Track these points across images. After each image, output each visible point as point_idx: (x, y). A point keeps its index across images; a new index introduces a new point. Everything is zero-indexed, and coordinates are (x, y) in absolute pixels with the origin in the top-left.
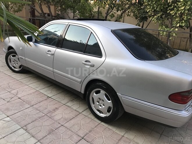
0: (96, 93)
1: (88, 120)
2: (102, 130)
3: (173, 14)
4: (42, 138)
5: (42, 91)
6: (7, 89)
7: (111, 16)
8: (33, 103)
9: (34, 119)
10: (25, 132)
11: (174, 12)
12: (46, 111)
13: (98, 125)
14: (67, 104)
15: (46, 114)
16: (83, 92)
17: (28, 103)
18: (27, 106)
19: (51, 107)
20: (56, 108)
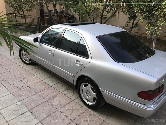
0: (85, 86)
1: (78, 107)
2: (88, 115)
3: (158, 15)
4: (42, 119)
5: (45, 81)
6: (20, 79)
7: (107, 12)
8: (38, 91)
9: (38, 104)
10: (30, 114)
11: (159, 12)
12: (47, 98)
13: (86, 111)
14: (64, 92)
15: (47, 100)
16: (75, 84)
17: (34, 90)
18: (34, 93)
19: (51, 95)
20: (55, 96)
